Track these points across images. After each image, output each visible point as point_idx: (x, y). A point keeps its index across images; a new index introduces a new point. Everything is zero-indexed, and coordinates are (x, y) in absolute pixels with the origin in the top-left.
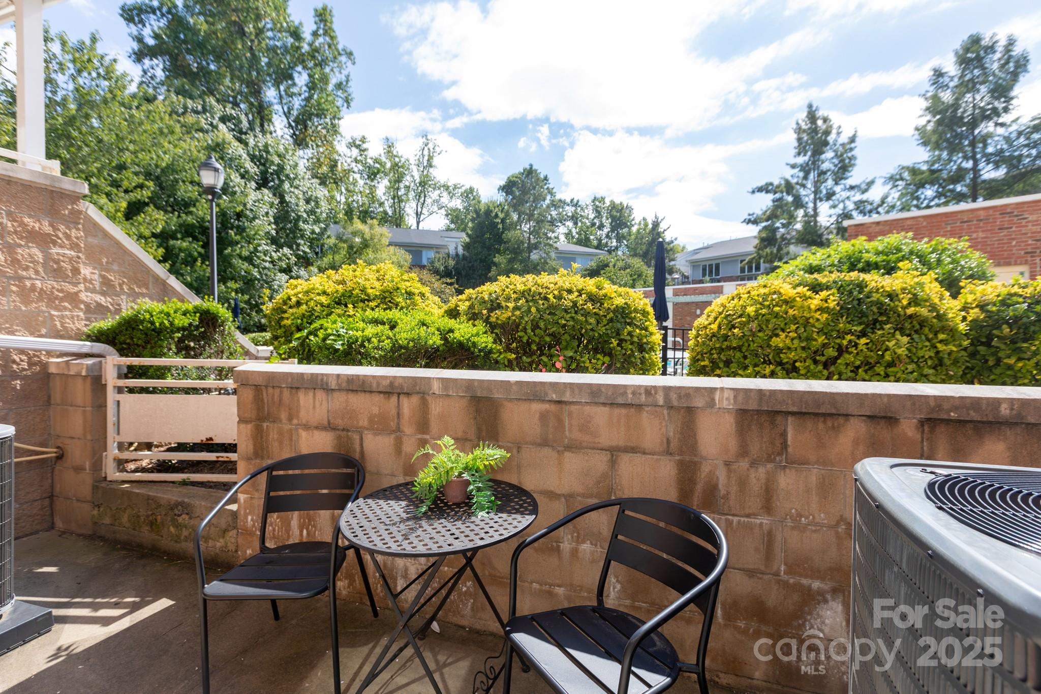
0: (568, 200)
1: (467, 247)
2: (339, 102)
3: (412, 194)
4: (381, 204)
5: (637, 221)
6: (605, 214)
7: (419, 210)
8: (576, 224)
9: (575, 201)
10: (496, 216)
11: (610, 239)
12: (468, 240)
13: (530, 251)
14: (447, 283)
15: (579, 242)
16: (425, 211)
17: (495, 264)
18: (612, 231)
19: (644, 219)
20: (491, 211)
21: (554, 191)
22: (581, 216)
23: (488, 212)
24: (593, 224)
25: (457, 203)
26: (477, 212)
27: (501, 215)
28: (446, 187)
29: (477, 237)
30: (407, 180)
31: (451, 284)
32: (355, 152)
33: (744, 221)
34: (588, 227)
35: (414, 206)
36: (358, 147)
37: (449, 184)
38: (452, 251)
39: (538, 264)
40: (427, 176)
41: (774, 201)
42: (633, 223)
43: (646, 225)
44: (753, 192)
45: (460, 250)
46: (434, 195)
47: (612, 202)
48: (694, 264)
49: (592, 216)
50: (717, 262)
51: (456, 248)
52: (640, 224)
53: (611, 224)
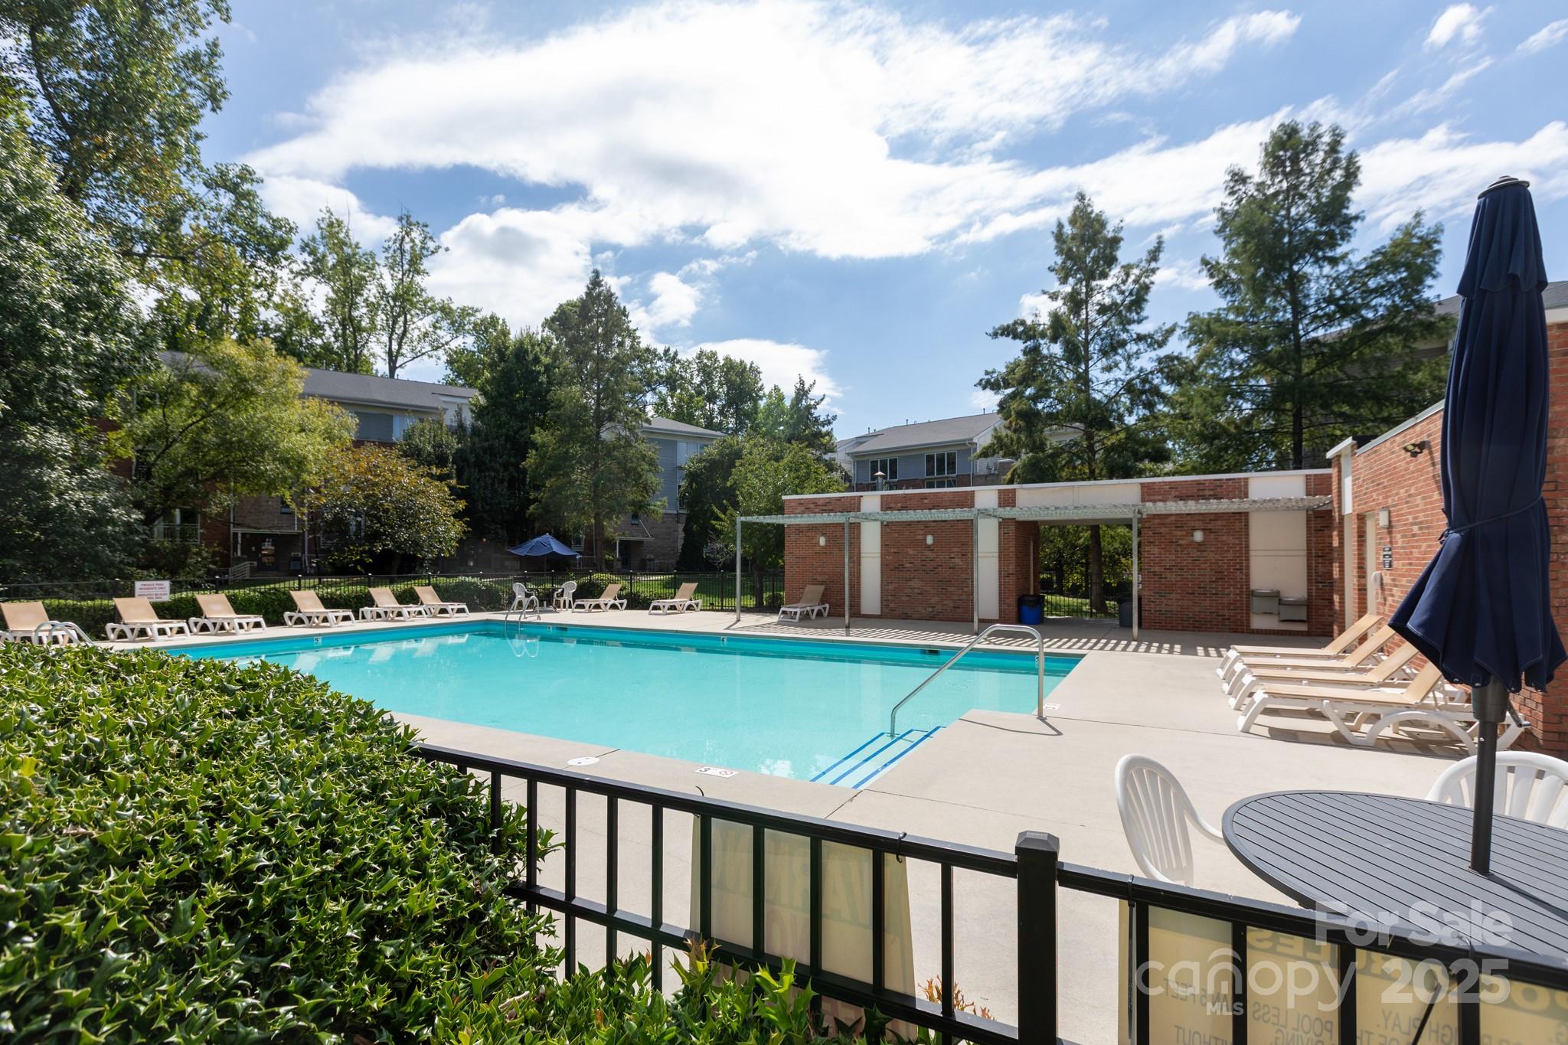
0: (660, 351)
1: (480, 413)
2: (195, 96)
3: (381, 318)
4: (317, 330)
5: (767, 390)
6: (717, 378)
7: (395, 347)
8: (673, 389)
9: (672, 352)
10: (537, 360)
11: (726, 417)
12: (482, 401)
13: (600, 425)
14: (431, 476)
15: (679, 416)
16: (405, 349)
17: (534, 446)
18: (729, 404)
19: (776, 389)
20: (526, 351)
21: (638, 333)
22: (682, 378)
23: (521, 351)
24: (699, 393)
25: (468, 342)
26: (501, 352)
27: (546, 360)
28: (446, 311)
29: (501, 395)
30: (371, 292)
31: (441, 478)
32: (226, 200)
33: (980, 383)
34: (691, 396)
35: (385, 339)
36: (233, 188)
37: (454, 307)
38: (449, 419)
39: (614, 448)
40: (409, 288)
41: (1025, 353)
42: (761, 393)
43: (781, 398)
44: (995, 335)
45: (468, 419)
46: (424, 323)
47: (727, 359)
48: (859, 459)
49: (697, 380)
50: (893, 456)
51: (459, 413)
52: (770, 396)
53: (727, 394)
